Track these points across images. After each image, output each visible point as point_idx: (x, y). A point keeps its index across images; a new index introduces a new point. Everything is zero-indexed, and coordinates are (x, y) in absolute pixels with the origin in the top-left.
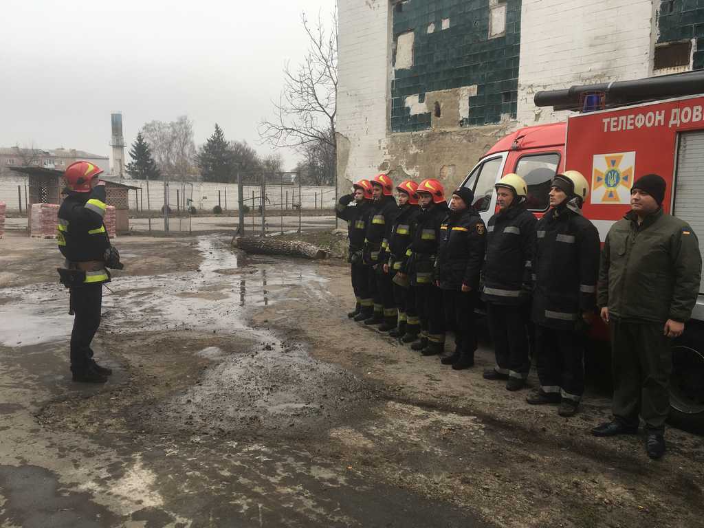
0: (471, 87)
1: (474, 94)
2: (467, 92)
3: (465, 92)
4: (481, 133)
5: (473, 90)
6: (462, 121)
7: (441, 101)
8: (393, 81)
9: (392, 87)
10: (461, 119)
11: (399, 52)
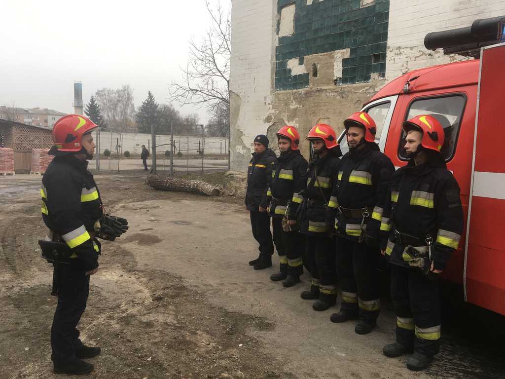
0: (345, 50)
1: (347, 56)
2: (341, 55)
3: (339, 55)
4: (353, 90)
5: (346, 53)
6: (336, 80)
7: (318, 64)
8: (277, 47)
9: (276, 53)
10: (335, 78)
11: (282, 22)
